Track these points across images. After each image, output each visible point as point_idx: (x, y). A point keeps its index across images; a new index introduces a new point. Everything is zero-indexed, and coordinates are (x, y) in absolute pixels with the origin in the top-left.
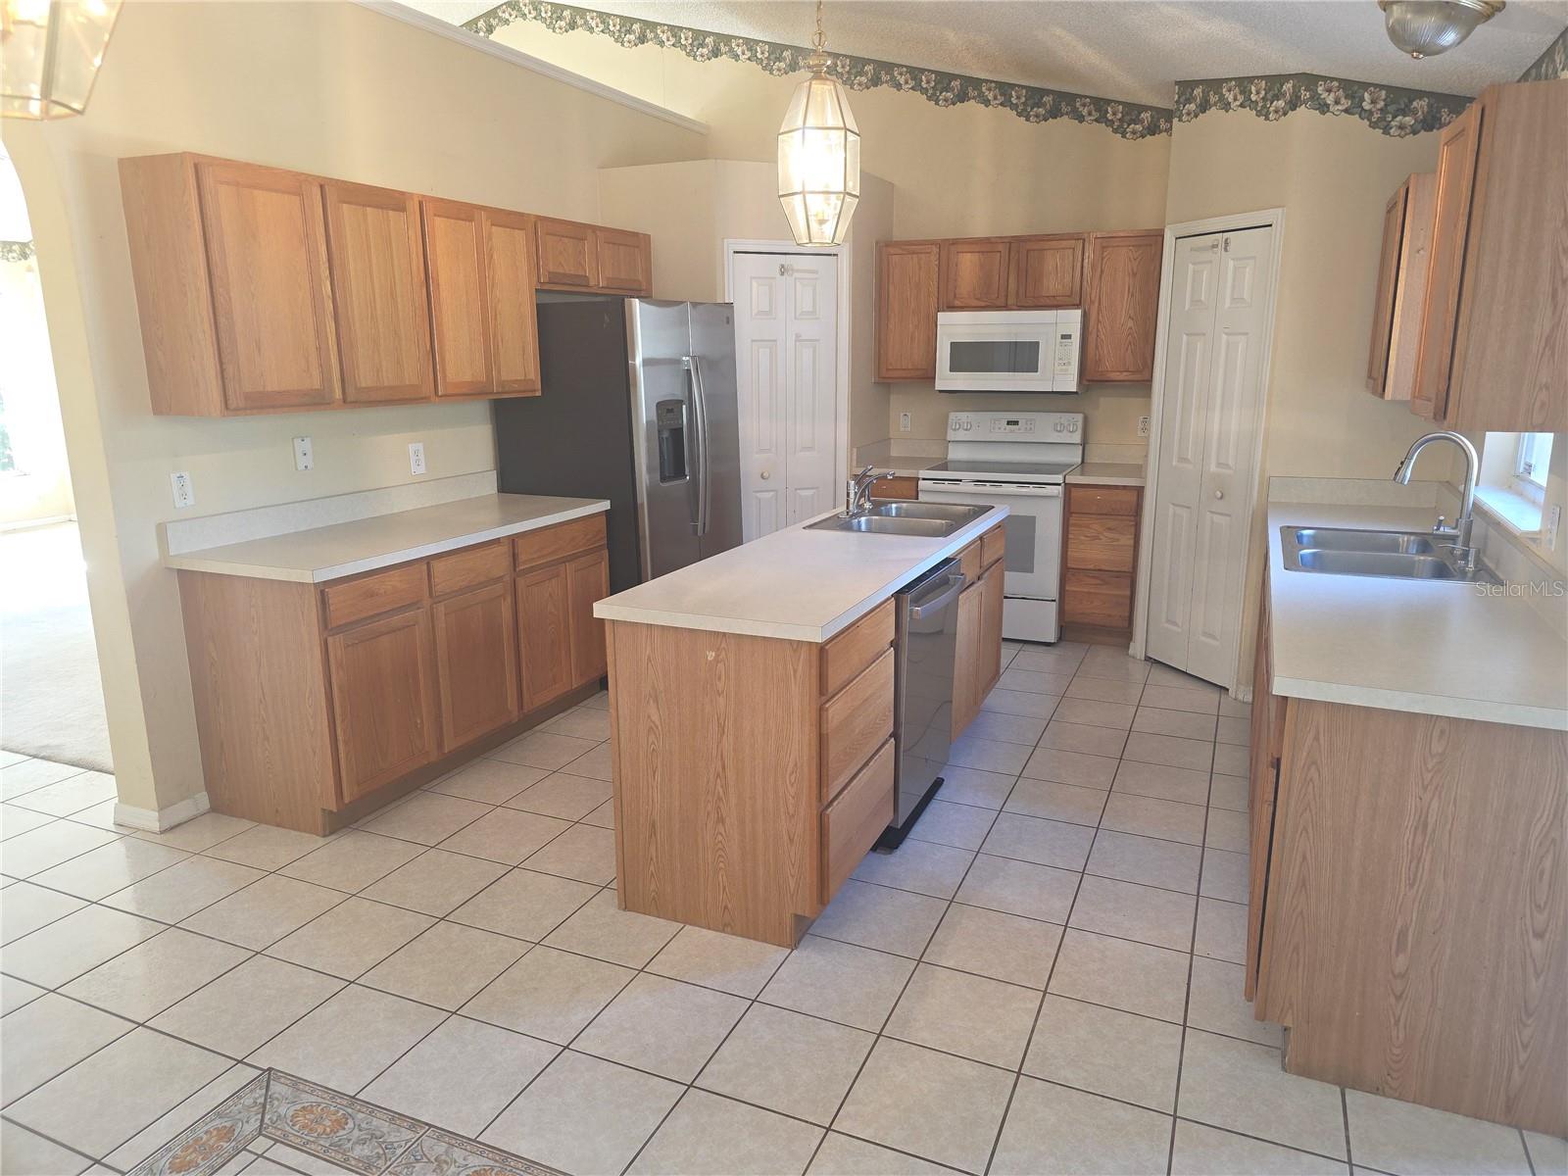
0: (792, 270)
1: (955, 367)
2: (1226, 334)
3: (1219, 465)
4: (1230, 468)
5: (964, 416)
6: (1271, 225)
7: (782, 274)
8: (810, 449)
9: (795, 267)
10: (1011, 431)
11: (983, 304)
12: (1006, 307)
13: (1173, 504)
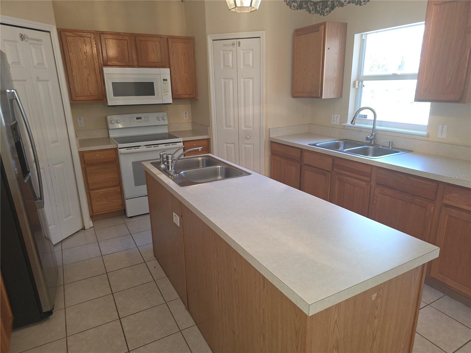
0: (28, 38)
1: (116, 94)
2: (242, 78)
3: (246, 126)
4: (251, 127)
5: (115, 117)
6: (260, 37)
7: (22, 40)
8: (57, 141)
9: (29, 36)
10: (140, 122)
11: (122, 64)
12: (132, 66)
13: (225, 143)
